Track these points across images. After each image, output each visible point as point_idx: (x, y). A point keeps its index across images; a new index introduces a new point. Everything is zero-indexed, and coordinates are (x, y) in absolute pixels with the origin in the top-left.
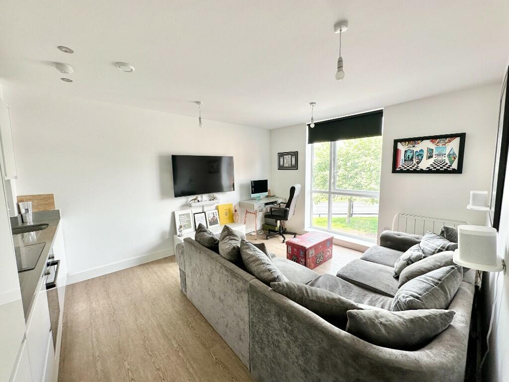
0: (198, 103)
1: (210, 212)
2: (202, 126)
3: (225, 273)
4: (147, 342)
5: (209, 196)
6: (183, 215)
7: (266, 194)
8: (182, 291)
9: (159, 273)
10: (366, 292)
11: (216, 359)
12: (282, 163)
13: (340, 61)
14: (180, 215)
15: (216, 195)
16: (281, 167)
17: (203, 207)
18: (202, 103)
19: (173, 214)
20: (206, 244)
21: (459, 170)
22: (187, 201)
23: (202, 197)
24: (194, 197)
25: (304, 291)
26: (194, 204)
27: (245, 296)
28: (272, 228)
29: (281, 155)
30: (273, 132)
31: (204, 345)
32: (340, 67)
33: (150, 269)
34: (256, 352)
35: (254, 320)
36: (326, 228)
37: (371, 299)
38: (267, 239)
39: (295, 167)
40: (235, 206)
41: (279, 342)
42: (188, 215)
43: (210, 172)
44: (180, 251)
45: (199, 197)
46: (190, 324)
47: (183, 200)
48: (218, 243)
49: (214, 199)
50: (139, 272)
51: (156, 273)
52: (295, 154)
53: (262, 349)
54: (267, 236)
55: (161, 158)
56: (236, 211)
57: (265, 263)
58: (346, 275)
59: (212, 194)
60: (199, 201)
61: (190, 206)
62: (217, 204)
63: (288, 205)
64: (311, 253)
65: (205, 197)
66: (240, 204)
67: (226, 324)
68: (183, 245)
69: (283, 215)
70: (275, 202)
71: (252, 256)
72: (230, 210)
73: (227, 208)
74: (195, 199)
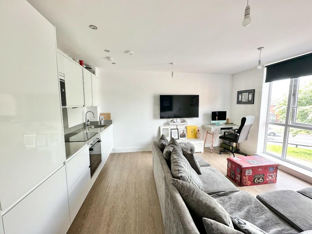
0: (172, 63)
1: (181, 129)
5: (181, 120)
6: (165, 129)
7: (225, 121)
10: (280, 221)
11: (151, 213)
12: (240, 99)
13: (248, 9)
14: (163, 129)
15: (186, 119)
16: (239, 102)
17: (177, 125)
18: (174, 63)
19: (159, 128)
22: (168, 122)
23: (177, 120)
24: (171, 119)
26: (171, 124)
29: (240, 93)
30: (234, 75)
31: (149, 202)
32: (247, 14)
33: (144, 155)
36: (280, 155)
37: (283, 230)
38: (220, 154)
39: (252, 102)
40: (198, 128)
42: (168, 129)
45: (175, 120)
46: (148, 188)
47: (165, 121)
49: (184, 121)
52: (252, 92)
54: (221, 152)
55: (155, 97)
56: (198, 131)
58: (265, 199)
59: (183, 119)
60: (174, 122)
61: (169, 124)
62: (186, 125)
63: (239, 131)
64: (249, 173)
65: (179, 120)
66: (203, 127)
69: (235, 139)
70: (231, 128)
72: (194, 130)
73: (193, 128)
74: (172, 121)
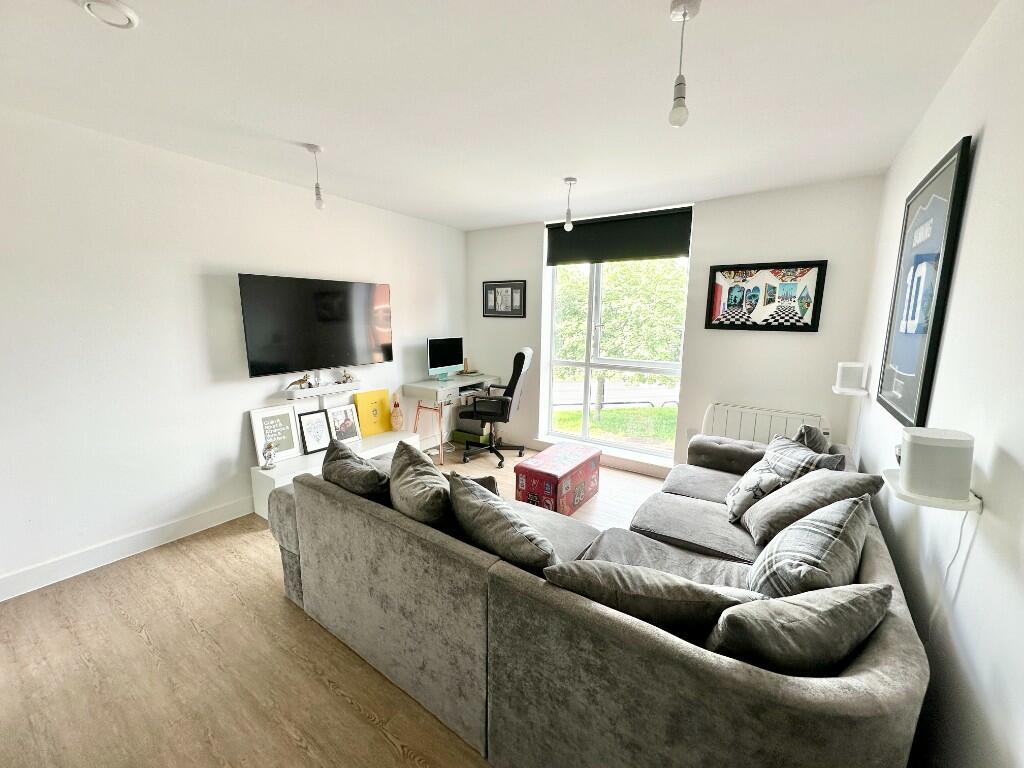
0: (312, 147)
1: (338, 409)
2: (324, 206)
3: (419, 552)
4: (215, 742)
5: (335, 374)
6: (273, 418)
7: (460, 367)
8: (288, 600)
9: (220, 562)
11: (403, 747)
12: (491, 303)
13: (680, 84)
14: (263, 420)
15: (350, 370)
16: (489, 312)
17: (321, 398)
18: (322, 149)
19: (248, 419)
20: (359, 488)
21: (813, 327)
22: (282, 386)
23: (317, 376)
24: (299, 376)
25: (617, 578)
26: (298, 393)
27: (478, 603)
28: (470, 438)
29: (489, 287)
30: (472, 235)
31: (366, 719)
32: (680, 97)
34: (504, 719)
35: (501, 652)
36: (579, 434)
37: (704, 569)
38: (465, 461)
39: (521, 312)
40: (394, 395)
41: (567, 693)
42: (285, 418)
43: (325, 320)
44: (283, 508)
45: (311, 376)
46: (323, 674)
47: (270, 383)
48: (388, 484)
49: (346, 379)
50: (161, 564)
51: (212, 564)
52: (521, 286)
53: (521, 711)
54: (466, 455)
56: (396, 405)
57: (515, 523)
59: (342, 369)
60: (310, 386)
61: (288, 397)
62: (355, 392)
63: (510, 390)
64: (564, 488)
65: (325, 376)
66: (405, 391)
67: (420, 665)
68: (292, 491)
69: (500, 412)
70: (479, 385)
71: (483, 510)
72: (382, 403)
73: (377, 399)
74: (301, 381)
